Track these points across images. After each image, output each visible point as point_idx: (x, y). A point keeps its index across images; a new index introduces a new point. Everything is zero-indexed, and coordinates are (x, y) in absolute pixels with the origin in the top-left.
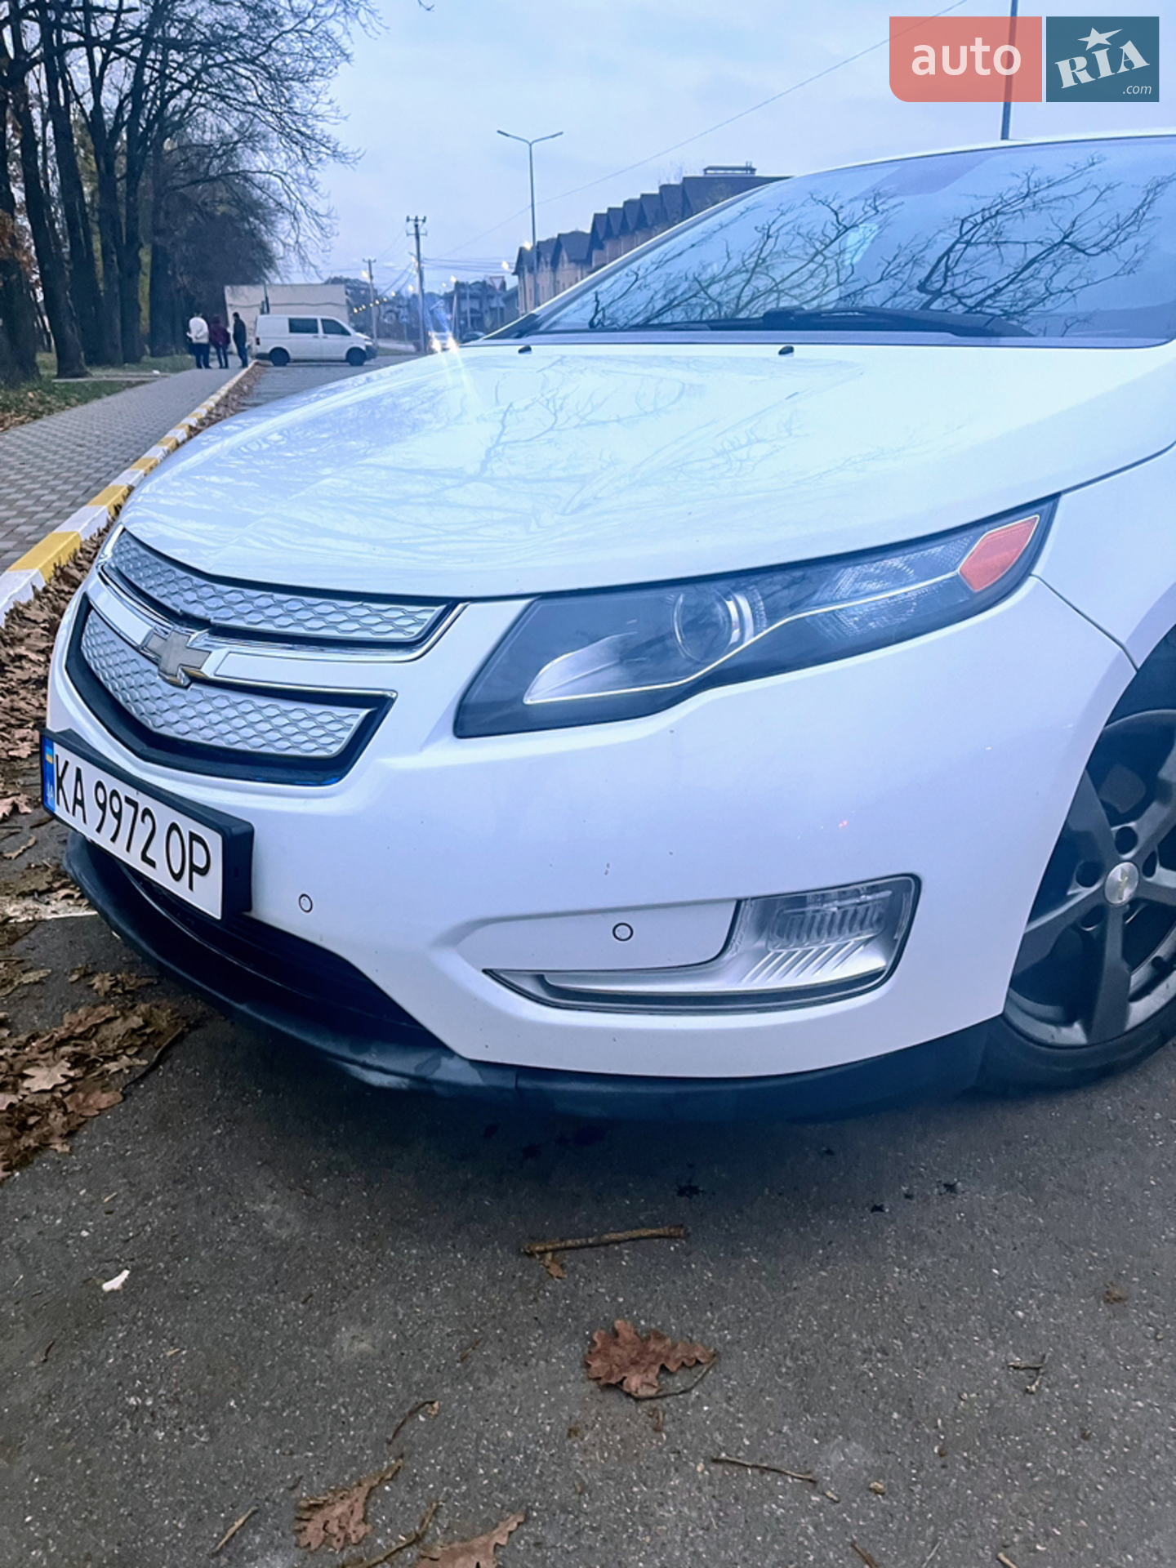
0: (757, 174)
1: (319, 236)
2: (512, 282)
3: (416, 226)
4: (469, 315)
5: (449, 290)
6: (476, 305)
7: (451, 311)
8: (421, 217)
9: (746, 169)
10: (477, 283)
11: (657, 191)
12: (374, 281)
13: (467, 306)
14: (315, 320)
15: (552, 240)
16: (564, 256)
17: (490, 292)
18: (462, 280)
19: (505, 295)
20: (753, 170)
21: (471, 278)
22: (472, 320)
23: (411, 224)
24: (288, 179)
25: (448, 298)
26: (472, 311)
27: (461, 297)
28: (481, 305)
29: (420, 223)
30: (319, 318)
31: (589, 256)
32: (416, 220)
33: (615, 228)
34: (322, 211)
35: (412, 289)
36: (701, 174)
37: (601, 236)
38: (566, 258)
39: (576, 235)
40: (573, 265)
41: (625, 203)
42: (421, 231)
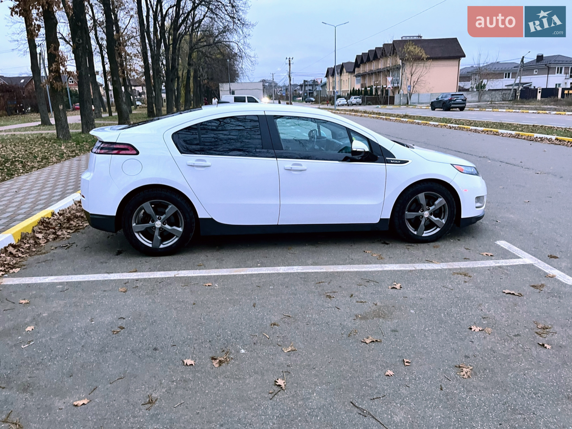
0: (423, 38)
1: (251, 65)
2: (325, 80)
3: (290, 61)
4: (308, 92)
5: (301, 83)
6: (311, 88)
7: (302, 90)
8: (291, 58)
9: (418, 36)
10: (311, 80)
11: (382, 46)
12: (274, 80)
13: (307, 88)
14: (245, 97)
15: (340, 65)
16: (344, 70)
17: (316, 83)
18: (306, 80)
19: (322, 84)
20: (421, 37)
21: (309, 79)
22: (309, 93)
23: (288, 60)
24: (239, 44)
25: (301, 86)
26: (309, 90)
27: (306, 85)
28: (313, 88)
29: (291, 60)
30: (246, 96)
31: (354, 70)
32: (290, 59)
33: (365, 60)
34: (252, 55)
35: (287, 83)
36: (400, 39)
37: (359, 63)
38: (345, 71)
39: (349, 63)
40: (347, 74)
41: (369, 51)
42: (291, 63)
